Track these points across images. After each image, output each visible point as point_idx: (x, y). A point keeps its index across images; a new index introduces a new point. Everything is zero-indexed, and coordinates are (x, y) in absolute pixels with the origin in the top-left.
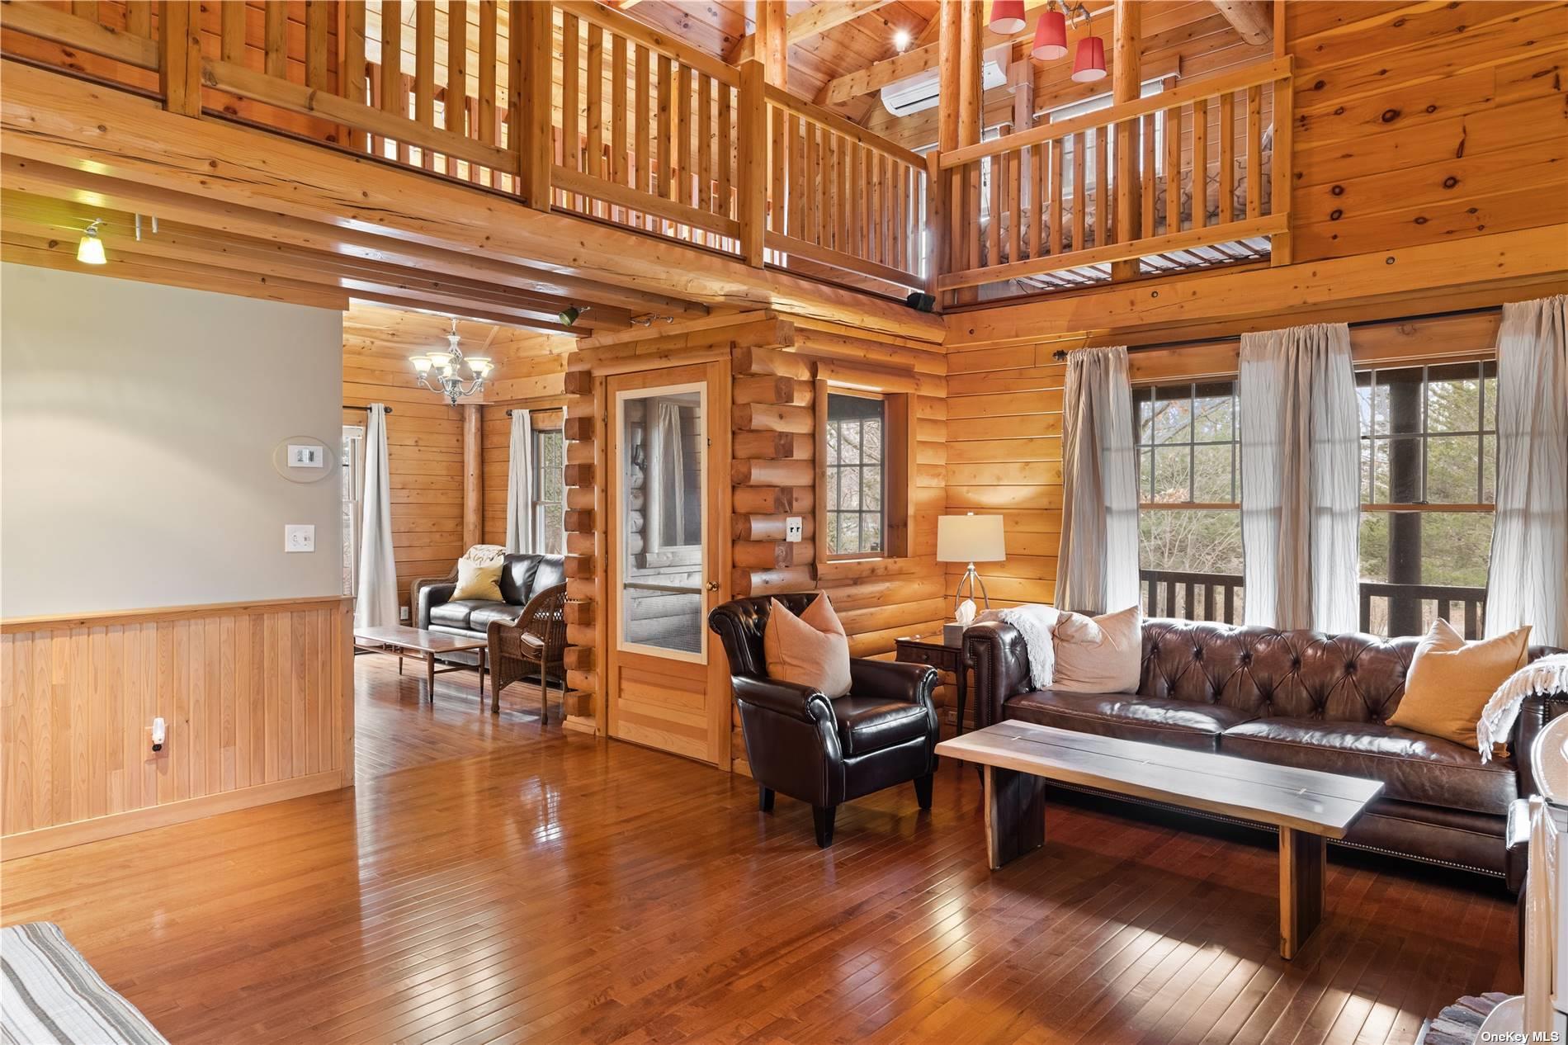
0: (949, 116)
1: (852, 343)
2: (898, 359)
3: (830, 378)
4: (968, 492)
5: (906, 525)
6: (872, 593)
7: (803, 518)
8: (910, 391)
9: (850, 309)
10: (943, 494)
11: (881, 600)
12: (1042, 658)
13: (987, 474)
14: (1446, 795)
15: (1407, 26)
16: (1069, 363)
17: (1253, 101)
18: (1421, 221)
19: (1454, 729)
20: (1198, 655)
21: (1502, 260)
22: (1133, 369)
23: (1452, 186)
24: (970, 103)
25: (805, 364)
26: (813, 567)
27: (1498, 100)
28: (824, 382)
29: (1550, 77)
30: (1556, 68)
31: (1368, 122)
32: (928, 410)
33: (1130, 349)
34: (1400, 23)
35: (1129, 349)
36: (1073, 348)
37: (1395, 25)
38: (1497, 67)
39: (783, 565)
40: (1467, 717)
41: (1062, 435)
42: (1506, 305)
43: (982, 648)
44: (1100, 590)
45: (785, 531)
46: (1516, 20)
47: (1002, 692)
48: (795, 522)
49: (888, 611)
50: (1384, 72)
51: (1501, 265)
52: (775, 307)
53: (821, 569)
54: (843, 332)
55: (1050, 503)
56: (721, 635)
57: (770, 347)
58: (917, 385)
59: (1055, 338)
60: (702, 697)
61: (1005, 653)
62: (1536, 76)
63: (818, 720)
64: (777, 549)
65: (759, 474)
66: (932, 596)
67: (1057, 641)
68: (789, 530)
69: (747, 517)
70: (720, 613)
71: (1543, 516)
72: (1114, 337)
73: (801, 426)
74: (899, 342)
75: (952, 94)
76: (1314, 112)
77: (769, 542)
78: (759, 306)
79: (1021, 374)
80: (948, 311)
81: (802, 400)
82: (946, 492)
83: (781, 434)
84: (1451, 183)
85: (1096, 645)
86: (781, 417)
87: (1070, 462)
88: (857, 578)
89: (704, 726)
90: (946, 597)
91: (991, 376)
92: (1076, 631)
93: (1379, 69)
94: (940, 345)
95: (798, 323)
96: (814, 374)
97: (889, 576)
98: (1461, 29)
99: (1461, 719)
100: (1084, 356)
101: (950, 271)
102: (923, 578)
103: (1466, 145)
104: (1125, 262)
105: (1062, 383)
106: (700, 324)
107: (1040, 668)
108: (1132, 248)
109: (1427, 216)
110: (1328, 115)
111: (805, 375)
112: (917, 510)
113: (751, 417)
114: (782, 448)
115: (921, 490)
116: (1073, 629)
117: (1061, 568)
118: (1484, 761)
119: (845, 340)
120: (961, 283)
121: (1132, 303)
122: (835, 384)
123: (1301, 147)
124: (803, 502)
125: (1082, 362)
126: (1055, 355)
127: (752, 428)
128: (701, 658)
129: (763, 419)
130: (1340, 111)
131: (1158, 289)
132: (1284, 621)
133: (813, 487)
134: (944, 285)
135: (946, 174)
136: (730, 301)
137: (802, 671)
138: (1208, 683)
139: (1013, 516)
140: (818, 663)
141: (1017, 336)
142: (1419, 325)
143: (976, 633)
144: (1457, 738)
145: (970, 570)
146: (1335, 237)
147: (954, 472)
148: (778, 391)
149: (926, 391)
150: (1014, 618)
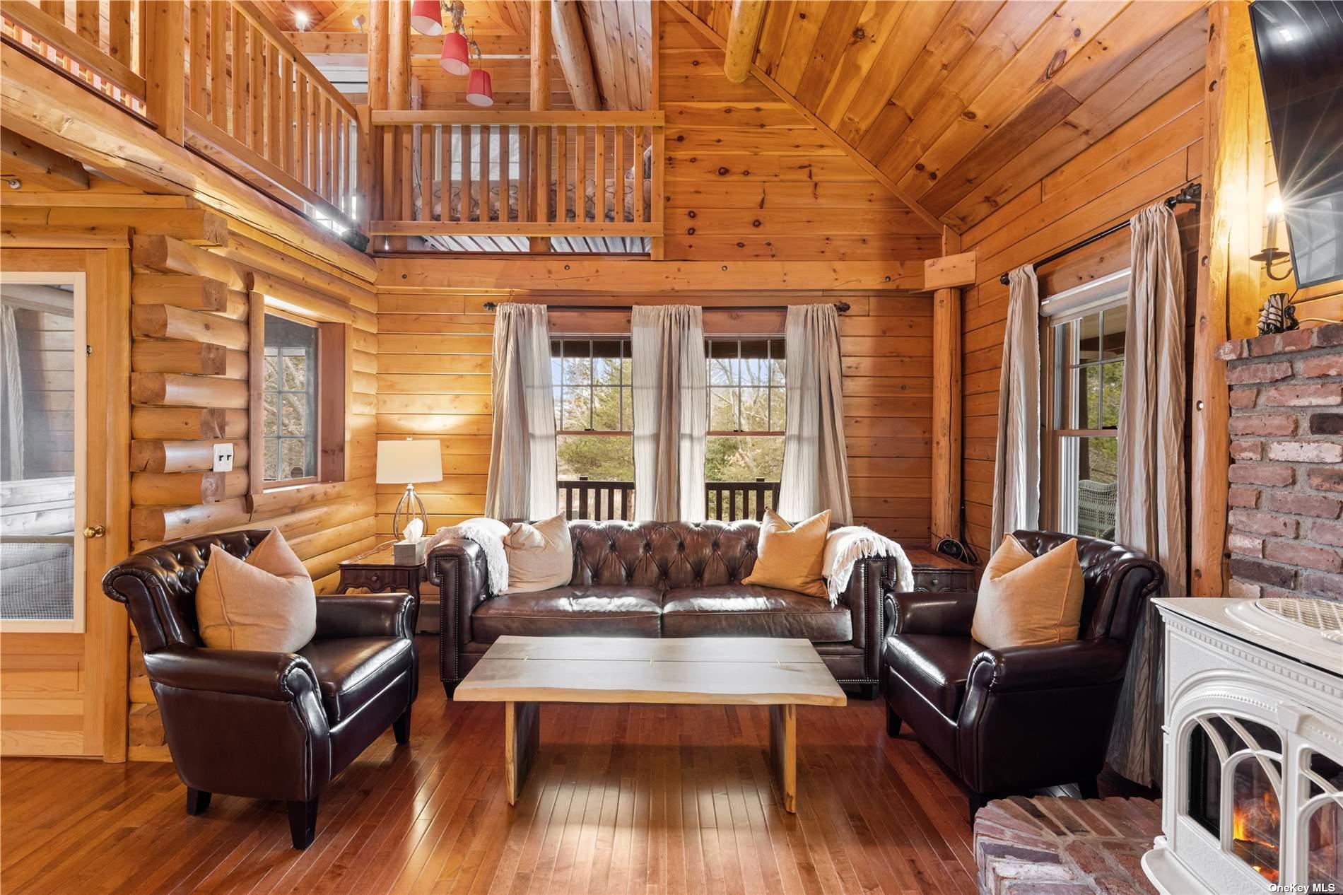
0: (379, 79)
1: (290, 262)
2: (336, 289)
3: (268, 293)
4: (399, 420)
5: (342, 450)
6: (311, 519)
7: (235, 445)
8: (348, 322)
9: (291, 225)
10: (374, 421)
11: (320, 525)
12: (500, 567)
13: (418, 405)
14: (815, 634)
15: (733, 114)
16: (498, 314)
17: (638, 137)
18: (741, 245)
19: (798, 584)
20: (613, 547)
21: (785, 278)
22: (551, 324)
23: (757, 226)
24: (401, 74)
25: (237, 272)
26: (247, 499)
27: (782, 177)
28: (260, 297)
29: (807, 170)
30: (810, 166)
31: (710, 172)
32: (362, 342)
33: (550, 308)
34: (728, 111)
35: (548, 307)
36: (502, 302)
37: (725, 111)
38: (781, 156)
39: (212, 499)
40: (805, 574)
41: (492, 373)
42: (789, 306)
43: (448, 566)
44: (524, 501)
45: (213, 460)
46: (790, 130)
47: (470, 604)
48: (226, 448)
49: (327, 534)
50: (719, 141)
51: (784, 281)
52: (197, 196)
53: (256, 499)
54: (280, 248)
55: (479, 430)
56: (127, 602)
57: (194, 242)
58: (354, 317)
59: (482, 292)
60: (76, 674)
61: (472, 567)
62: (800, 168)
63: (298, 692)
64: (204, 481)
65: (175, 392)
66: (365, 516)
67: (507, 548)
68: (216, 459)
69: (158, 444)
70: (123, 574)
71: (809, 439)
72: (535, 296)
73: (235, 342)
74: (336, 273)
75: (381, 60)
76: (678, 157)
77: (192, 474)
78: (178, 189)
79: (451, 320)
80: (379, 255)
81: (235, 312)
82: (377, 418)
83: (210, 347)
84: (757, 224)
85: (541, 549)
86: (207, 327)
87: (500, 395)
88: (297, 506)
89: (80, 711)
90: (376, 515)
91: (422, 318)
92: (526, 539)
93: (716, 139)
94: (372, 284)
95: (232, 226)
96: (249, 284)
97: (327, 500)
98: (762, 126)
99: (801, 576)
100: (512, 309)
101: (382, 218)
102: (357, 500)
103: (765, 201)
104: (542, 238)
105: (492, 331)
106: (75, 199)
107: (498, 575)
108: (550, 228)
109: (745, 243)
110: (686, 160)
111: (238, 285)
112: (353, 436)
113: (166, 321)
114: (211, 363)
115: (357, 417)
116: (524, 538)
117: (491, 483)
118: (833, 606)
119: (284, 257)
120: (394, 231)
121: (550, 272)
122: (273, 302)
123: (670, 178)
124: (236, 427)
125: (509, 314)
126: (486, 305)
127: (167, 335)
128: (75, 624)
129: (180, 325)
130: (693, 160)
131: (570, 263)
132: (662, 516)
133: (247, 410)
134: (376, 230)
135: (379, 130)
136: (132, 169)
137: (260, 629)
138: (623, 569)
139: (447, 440)
140: (281, 617)
141: (449, 286)
142: (740, 313)
143: (442, 552)
144: (800, 590)
145: (409, 490)
146: (691, 246)
147: (385, 402)
148: (207, 295)
149: (361, 325)
150: (473, 534)
